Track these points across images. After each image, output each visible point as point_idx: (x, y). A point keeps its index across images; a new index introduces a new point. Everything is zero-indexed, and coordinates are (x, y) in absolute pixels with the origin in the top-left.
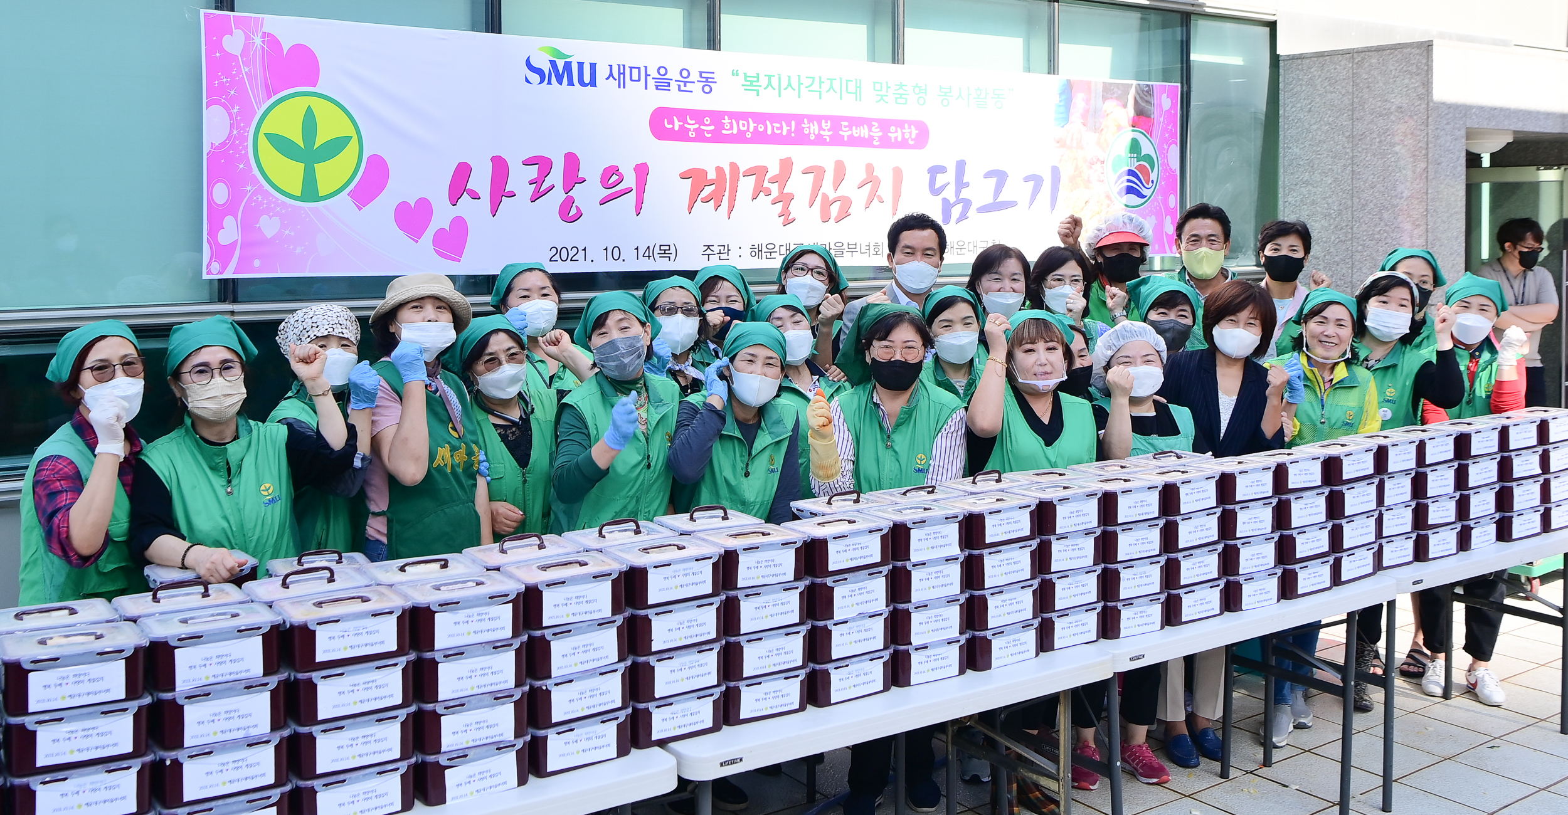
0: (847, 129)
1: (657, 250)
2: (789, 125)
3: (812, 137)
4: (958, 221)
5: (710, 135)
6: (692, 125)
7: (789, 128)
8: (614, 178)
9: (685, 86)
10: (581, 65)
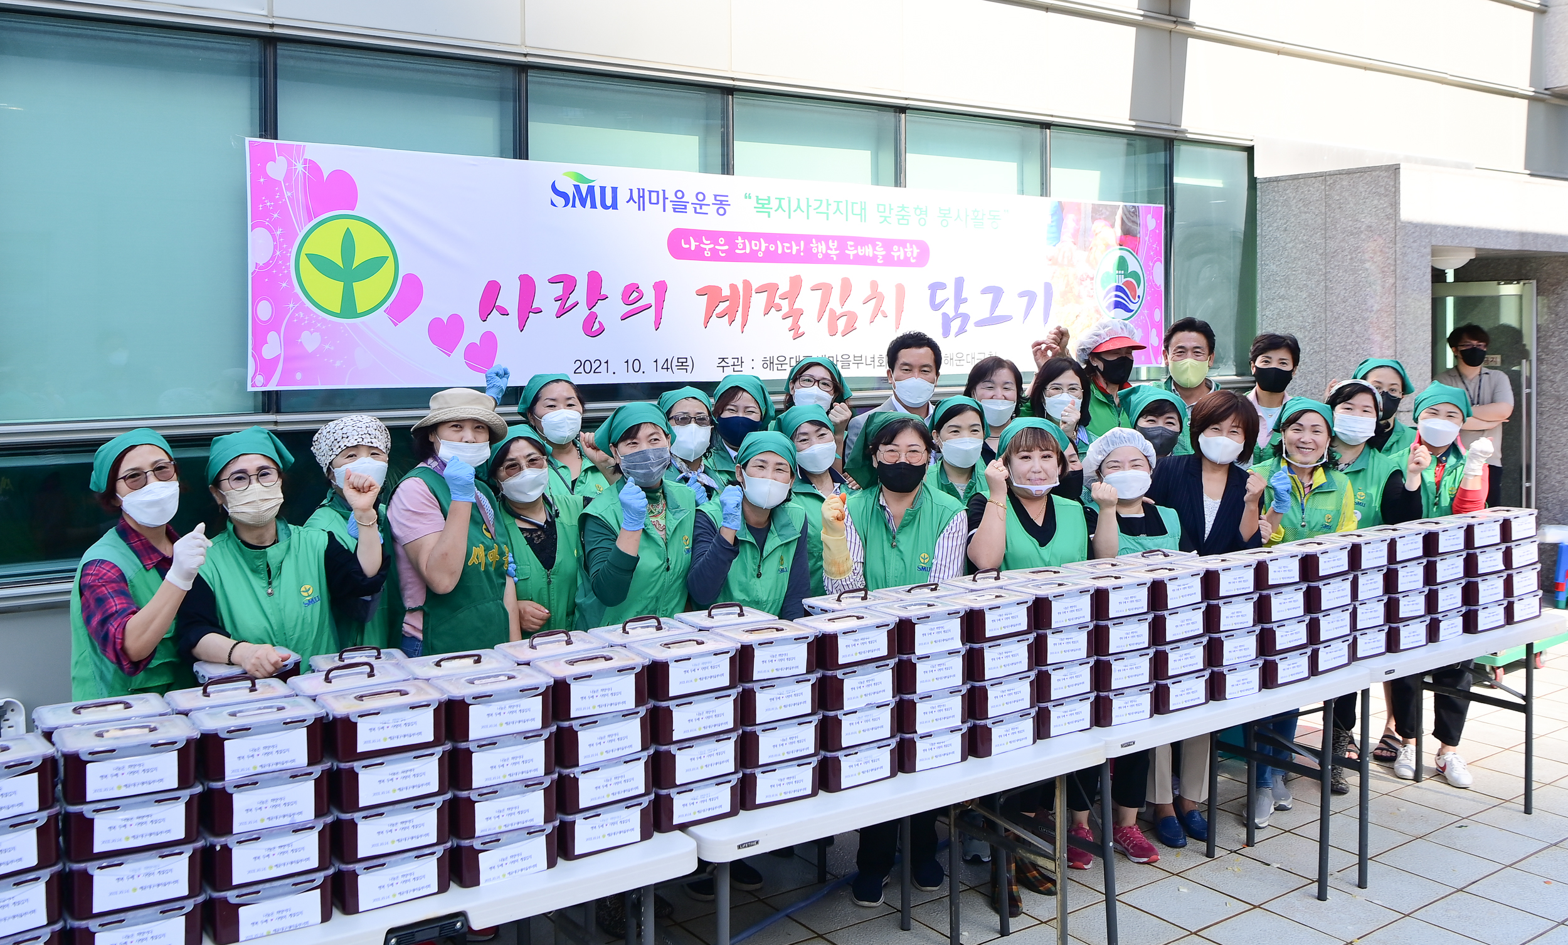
0: (853, 248)
1: (675, 363)
2: (798, 245)
3: (820, 256)
4: (957, 334)
5: (724, 255)
6: (707, 246)
7: (798, 248)
8: (635, 295)
9: (701, 208)
10: (603, 189)
